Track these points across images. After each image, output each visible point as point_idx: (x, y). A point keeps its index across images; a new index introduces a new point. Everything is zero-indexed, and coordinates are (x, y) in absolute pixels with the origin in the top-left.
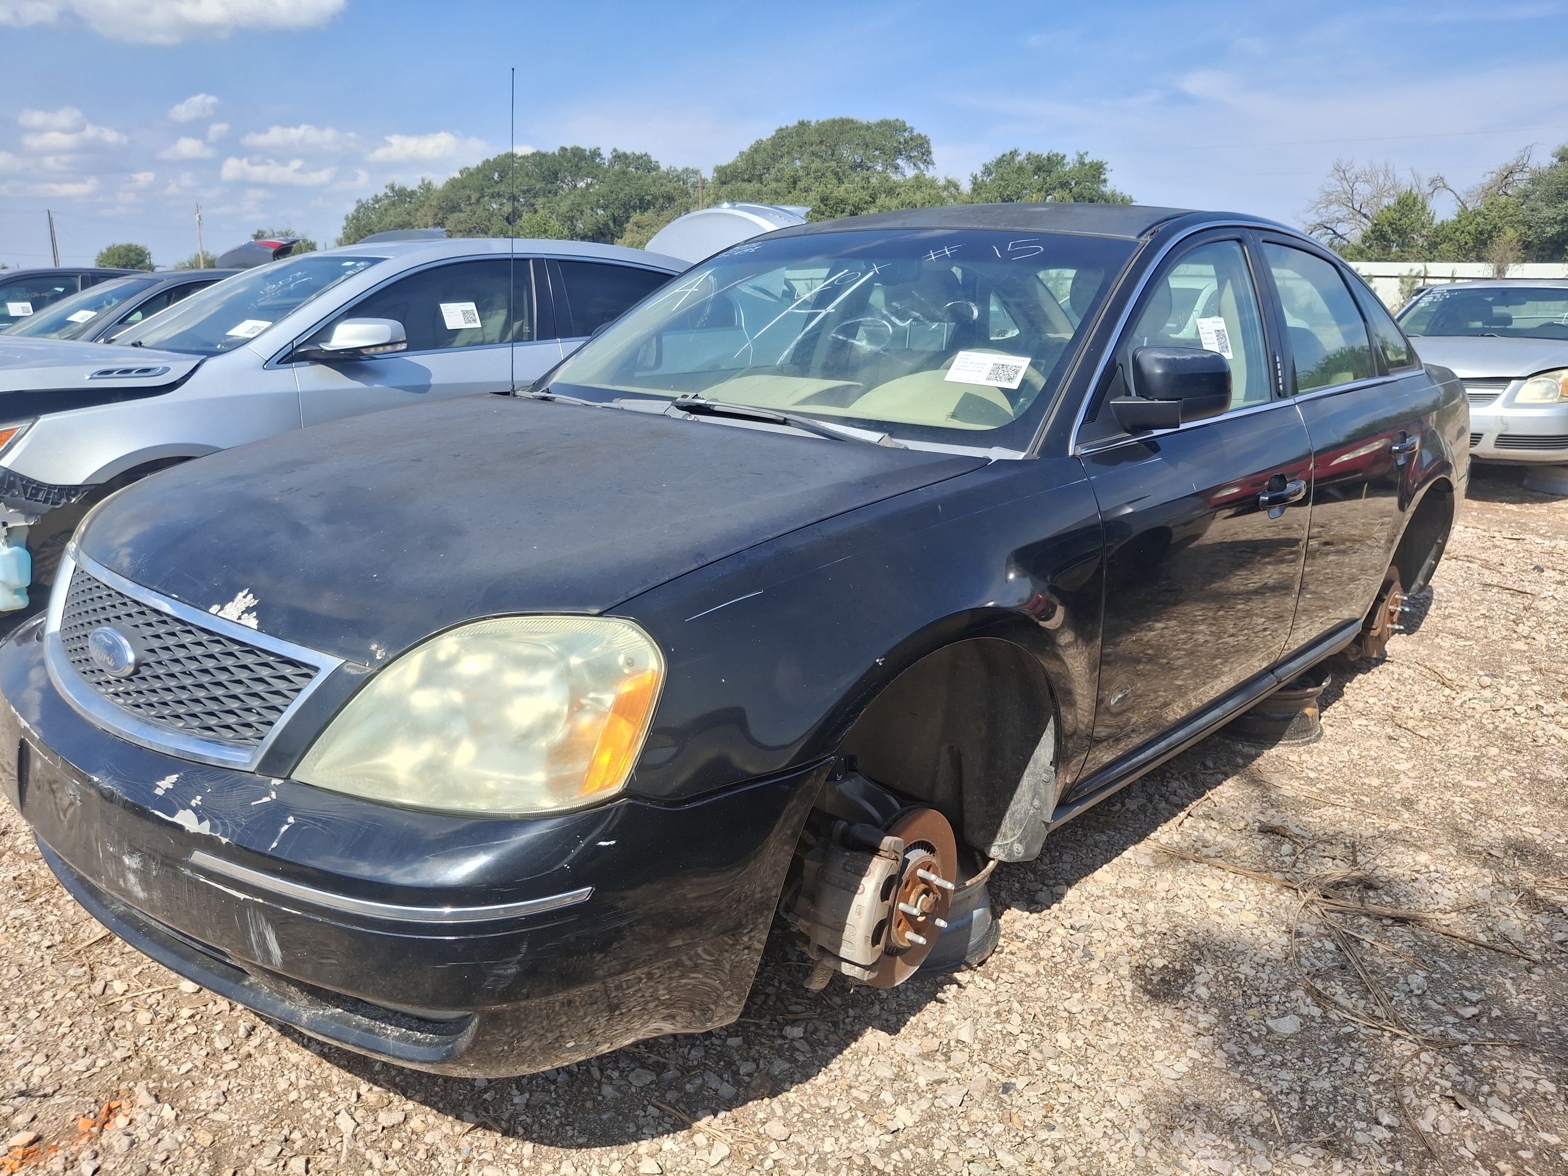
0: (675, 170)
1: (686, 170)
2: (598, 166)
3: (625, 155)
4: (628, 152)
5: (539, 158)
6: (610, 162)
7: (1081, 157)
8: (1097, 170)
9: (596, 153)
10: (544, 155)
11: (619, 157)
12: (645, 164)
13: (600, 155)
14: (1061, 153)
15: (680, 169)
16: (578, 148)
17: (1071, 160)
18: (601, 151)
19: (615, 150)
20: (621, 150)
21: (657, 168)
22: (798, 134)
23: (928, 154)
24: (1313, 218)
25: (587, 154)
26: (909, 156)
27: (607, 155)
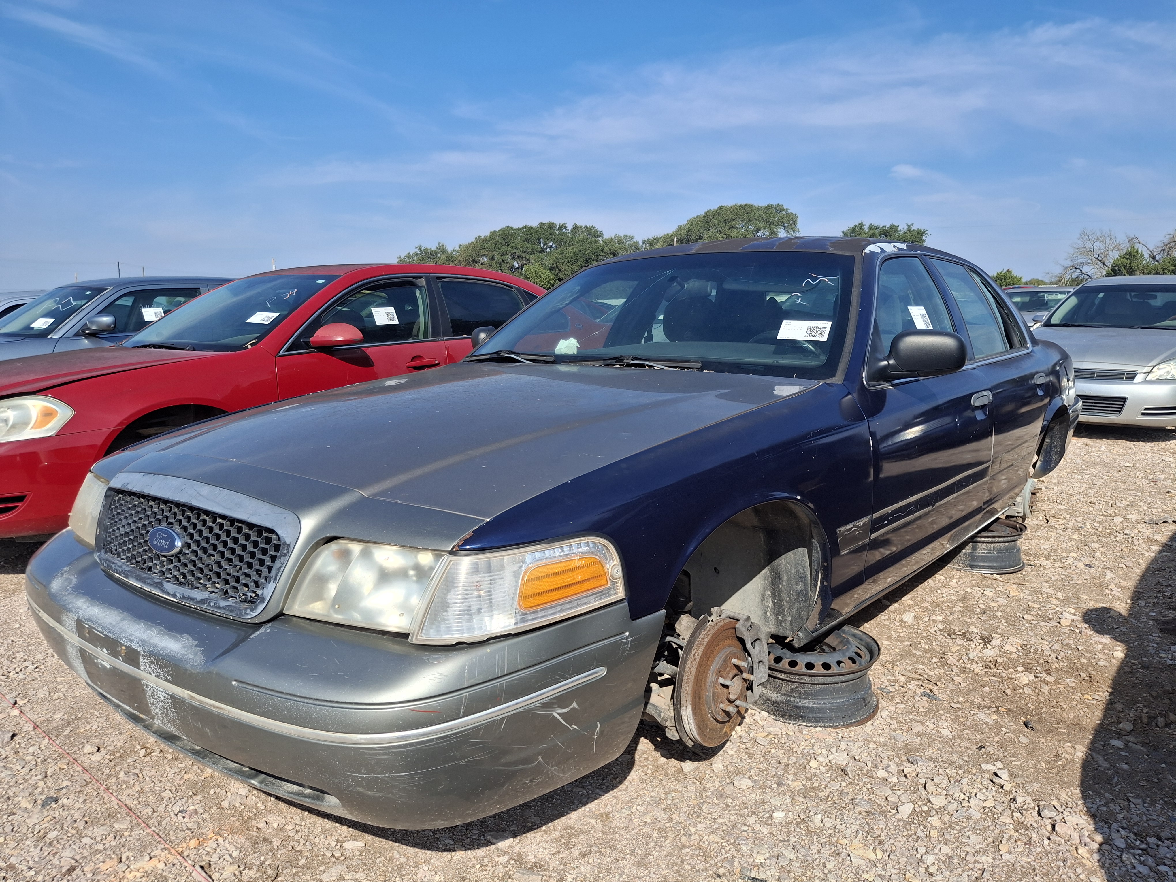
0: (619, 237)
1: (625, 236)
2: (565, 234)
3: (581, 227)
4: (583, 225)
5: (528, 230)
6: (571, 231)
7: (909, 226)
8: (920, 234)
9: (563, 227)
10: (531, 228)
11: (576, 228)
12: (592, 233)
13: (566, 227)
14: (896, 224)
15: (622, 235)
16: (553, 223)
17: (902, 228)
18: (566, 225)
19: (575, 224)
20: (579, 224)
21: (601, 235)
22: (718, 214)
23: (795, 223)
24: (1068, 263)
25: (558, 227)
26: (785, 227)
27: (570, 227)
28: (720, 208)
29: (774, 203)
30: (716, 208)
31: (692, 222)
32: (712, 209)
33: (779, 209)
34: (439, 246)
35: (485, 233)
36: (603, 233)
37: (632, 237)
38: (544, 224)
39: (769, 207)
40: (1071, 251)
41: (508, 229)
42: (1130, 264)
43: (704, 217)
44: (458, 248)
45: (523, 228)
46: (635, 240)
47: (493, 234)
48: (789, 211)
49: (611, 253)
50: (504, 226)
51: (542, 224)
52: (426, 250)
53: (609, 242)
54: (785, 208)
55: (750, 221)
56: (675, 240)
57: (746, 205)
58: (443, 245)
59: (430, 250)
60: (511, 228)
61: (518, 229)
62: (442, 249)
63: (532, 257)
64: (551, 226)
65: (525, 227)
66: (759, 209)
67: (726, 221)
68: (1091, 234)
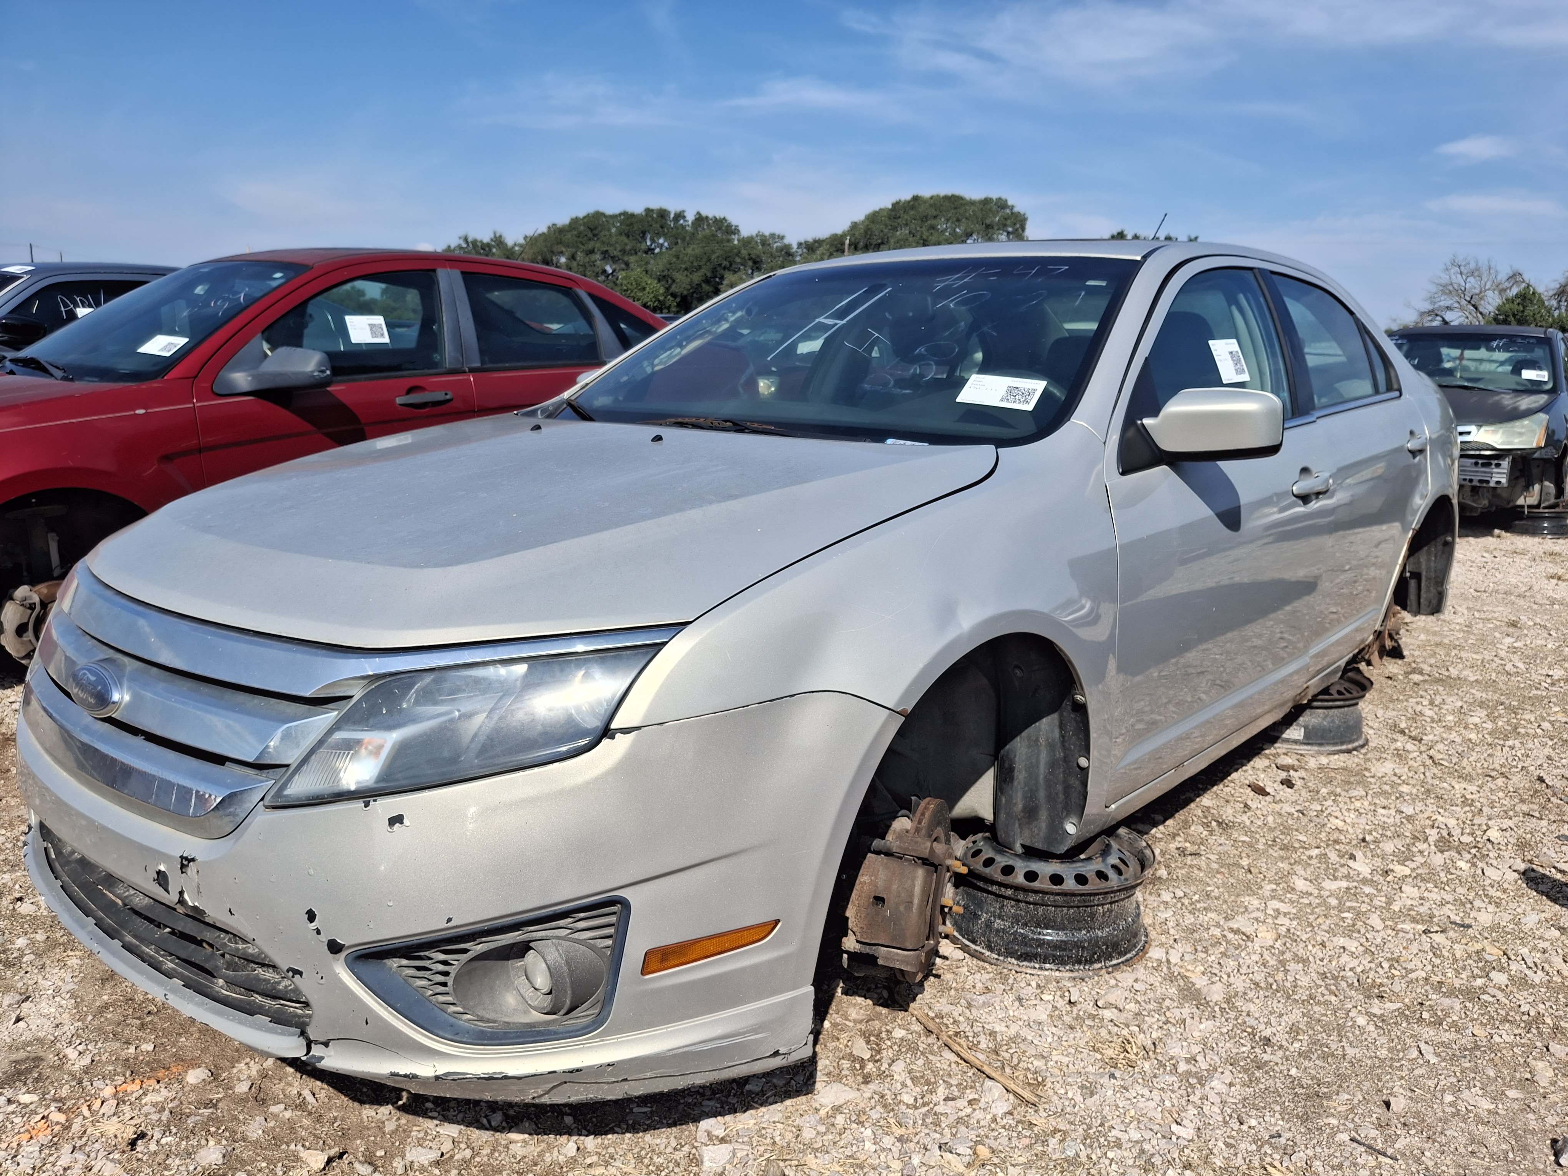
0: (763, 236)
1: (773, 236)
2: (683, 227)
3: (707, 218)
4: (710, 216)
5: (628, 218)
6: (693, 223)
9: (680, 216)
10: (631, 215)
11: (700, 219)
12: (724, 227)
13: (684, 217)
15: (767, 233)
16: (665, 211)
18: (686, 214)
19: (698, 213)
20: (704, 214)
21: (736, 231)
22: (913, 208)
23: (1023, 229)
24: (1426, 306)
25: (672, 216)
26: (1008, 233)
27: (690, 217)
28: (916, 198)
29: (994, 196)
30: (908, 197)
31: (873, 218)
32: (903, 199)
33: (1002, 204)
34: (495, 236)
35: (563, 220)
36: (740, 228)
37: (782, 238)
38: (652, 210)
39: (987, 201)
40: (1433, 289)
41: (598, 215)
42: (1523, 312)
43: (891, 210)
44: (521, 241)
45: (620, 214)
46: (786, 241)
47: (575, 221)
48: (1016, 210)
49: (750, 259)
50: (591, 210)
51: (648, 211)
52: (474, 242)
53: (748, 242)
54: (1010, 203)
55: (958, 220)
56: (847, 242)
57: (953, 196)
58: (500, 236)
59: (481, 242)
60: (603, 214)
61: (614, 217)
62: (499, 241)
63: (632, 259)
64: (663, 214)
65: (624, 214)
66: (972, 203)
67: (924, 219)
68: (1463, 263)
